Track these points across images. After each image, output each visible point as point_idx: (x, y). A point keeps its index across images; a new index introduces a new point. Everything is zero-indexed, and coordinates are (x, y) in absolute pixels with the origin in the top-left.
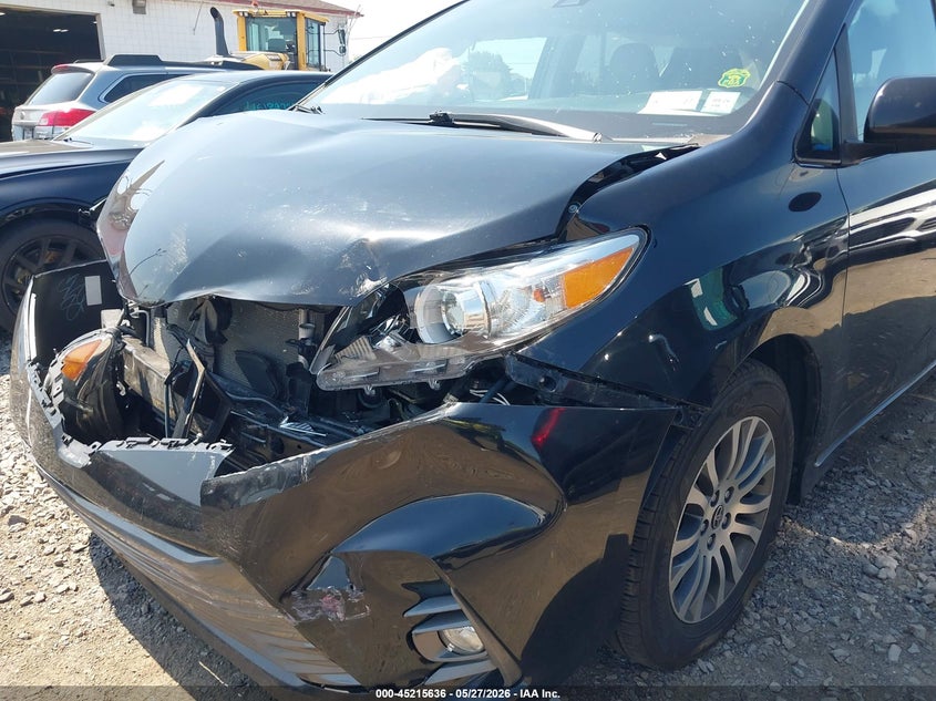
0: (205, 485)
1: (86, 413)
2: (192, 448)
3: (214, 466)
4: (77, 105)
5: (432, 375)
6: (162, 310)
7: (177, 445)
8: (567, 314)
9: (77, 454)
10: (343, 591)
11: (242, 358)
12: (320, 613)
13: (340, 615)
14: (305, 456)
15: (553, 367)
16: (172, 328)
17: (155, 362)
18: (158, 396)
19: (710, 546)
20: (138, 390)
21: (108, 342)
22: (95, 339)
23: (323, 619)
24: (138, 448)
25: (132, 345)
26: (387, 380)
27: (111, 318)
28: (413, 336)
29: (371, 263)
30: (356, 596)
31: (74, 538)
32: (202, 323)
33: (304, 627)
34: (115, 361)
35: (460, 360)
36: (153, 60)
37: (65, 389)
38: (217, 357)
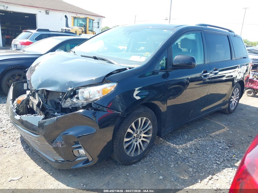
0: (39, 122)
1: (21, 111)
2: (38, 116)
3: (41, 119)
4: (28, 40)
5: (80, 105)
6: (37, 91)
7: (36, 115)
8: (103, 96)
9: (18, 117)
10: (61, 142)
11: (50, 101)
12: (57, 145)
13: (60, 146)
14: (56, 118)
15: (99, 105)
16: (39, 95)
17: (35, 101)
18: (35, 108)
19: (136, 142)
20: (32, 107)
21: (26, 97)
22: (24, 96)
23: (58, 146)
24: (29, 116)
25: (31, 98)
26: (73, 106)
27: (28, 92)
28: (78, 98)
29: (71, 85)
30: (63, 143)
31: (16, 137)
32: (44, 94)
33: (54, 148)
34: (28, 100)
35: (85, 103)
36: (48, 30)
37: (17, 105)
38: (47, 101)
